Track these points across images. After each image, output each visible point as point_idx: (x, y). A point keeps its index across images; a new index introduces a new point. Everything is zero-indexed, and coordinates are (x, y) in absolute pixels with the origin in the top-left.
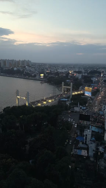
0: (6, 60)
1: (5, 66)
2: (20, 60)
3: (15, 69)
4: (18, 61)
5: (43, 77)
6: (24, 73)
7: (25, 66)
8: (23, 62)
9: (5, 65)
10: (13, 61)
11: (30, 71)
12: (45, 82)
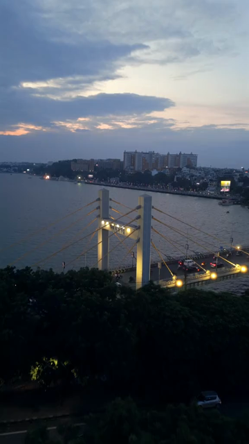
0: (136, 152)
1: (132, 167)
2: (168, 154)
3: (154, 173)
4: (164, 157)
5: (227, 190)
6: (175, 180)
7: (181, 167)
8: (177, 157)
9: (134, 165)
10: (151, 154)
11: (192, 176)
12: (235, 202)
